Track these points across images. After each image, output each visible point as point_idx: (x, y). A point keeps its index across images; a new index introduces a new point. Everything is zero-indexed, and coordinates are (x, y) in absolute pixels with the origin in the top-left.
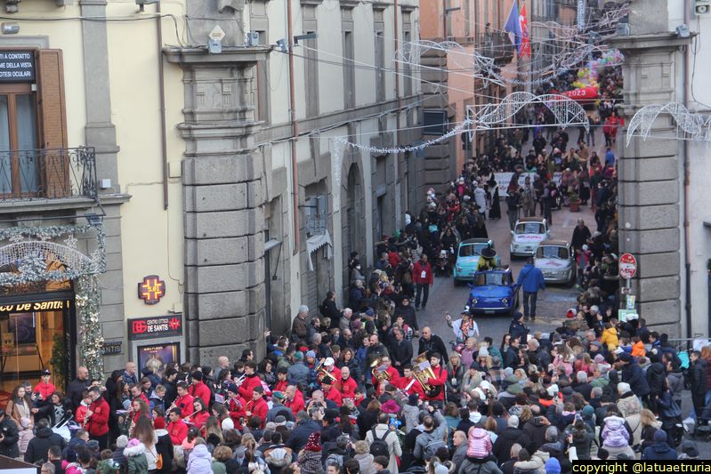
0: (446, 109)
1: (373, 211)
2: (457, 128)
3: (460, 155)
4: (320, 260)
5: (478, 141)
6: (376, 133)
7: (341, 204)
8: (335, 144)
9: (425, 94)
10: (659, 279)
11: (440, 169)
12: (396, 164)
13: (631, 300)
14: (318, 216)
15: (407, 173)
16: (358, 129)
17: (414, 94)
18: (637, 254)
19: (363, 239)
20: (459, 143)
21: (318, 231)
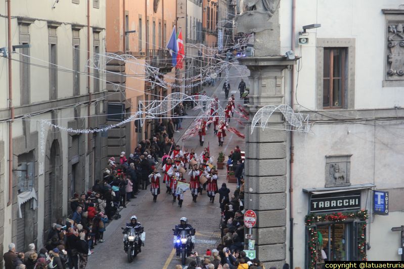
0: (124, 103)
1: (69, 174)
2: (132, 116)
3: (133, 135)
4: (27, 210)
5: (147, 126)
6: (72, 118)
7: (45, 169)
8: (42, 125)
9: (109, 91)
10: (272, 229)
11: (119, 146)
12: (86, 141)
13: (252, 243)
14: (27, 178)
15: (94, 148)
16: (59, 115)
17: (101, 90)
18: (257, 211)
19: (61, 195)
20: (133, 127)
21: (27, 188)
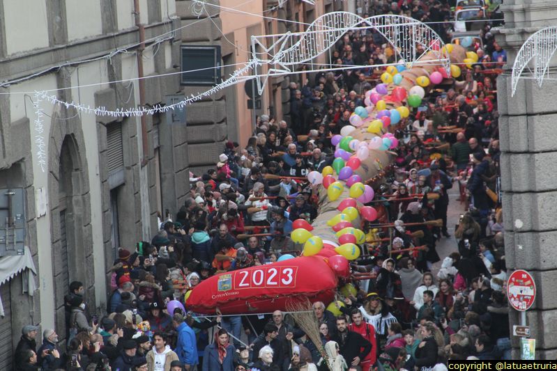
0: (219, 43)
1: (104, 212)
2: (237, 73)
3: (244, 116)
4: (15, 296)
5: (273, 93)
6: (105, 84)
7: (50, 204)
8: (36, 104)
9: (182, 19)
11: (213, 142)
12: (139, 135)
13: (528, 346)
14: (10, 224)
15: (158, 149)
16: (73, 78)
17: (164, 18)
18: (535, 270)
19: (89, 258)
20: (242, 98)
21: (12, 248)
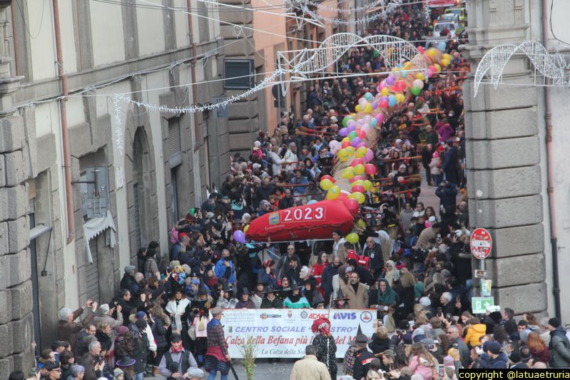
0: (253, 57)
1: (166, 185)
2: (267, 79)
3: (271, 113)
4: (101, 249)
5: (293, 95)
6: (167, 88)
7: (126, 179)
8: (115, 103)
9: (225, 39)
10: (519, 258)
11: (248, 132)
12: (193, 127)
13: (486, 285)
14: (97, 194)
15: (207, 138)
16: (143, 84)
17: (212, 39)
18: (492, 228)
19: (155, 220)
20: (270, 99)
21: (98, 212)
